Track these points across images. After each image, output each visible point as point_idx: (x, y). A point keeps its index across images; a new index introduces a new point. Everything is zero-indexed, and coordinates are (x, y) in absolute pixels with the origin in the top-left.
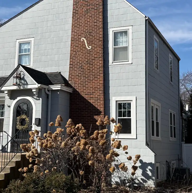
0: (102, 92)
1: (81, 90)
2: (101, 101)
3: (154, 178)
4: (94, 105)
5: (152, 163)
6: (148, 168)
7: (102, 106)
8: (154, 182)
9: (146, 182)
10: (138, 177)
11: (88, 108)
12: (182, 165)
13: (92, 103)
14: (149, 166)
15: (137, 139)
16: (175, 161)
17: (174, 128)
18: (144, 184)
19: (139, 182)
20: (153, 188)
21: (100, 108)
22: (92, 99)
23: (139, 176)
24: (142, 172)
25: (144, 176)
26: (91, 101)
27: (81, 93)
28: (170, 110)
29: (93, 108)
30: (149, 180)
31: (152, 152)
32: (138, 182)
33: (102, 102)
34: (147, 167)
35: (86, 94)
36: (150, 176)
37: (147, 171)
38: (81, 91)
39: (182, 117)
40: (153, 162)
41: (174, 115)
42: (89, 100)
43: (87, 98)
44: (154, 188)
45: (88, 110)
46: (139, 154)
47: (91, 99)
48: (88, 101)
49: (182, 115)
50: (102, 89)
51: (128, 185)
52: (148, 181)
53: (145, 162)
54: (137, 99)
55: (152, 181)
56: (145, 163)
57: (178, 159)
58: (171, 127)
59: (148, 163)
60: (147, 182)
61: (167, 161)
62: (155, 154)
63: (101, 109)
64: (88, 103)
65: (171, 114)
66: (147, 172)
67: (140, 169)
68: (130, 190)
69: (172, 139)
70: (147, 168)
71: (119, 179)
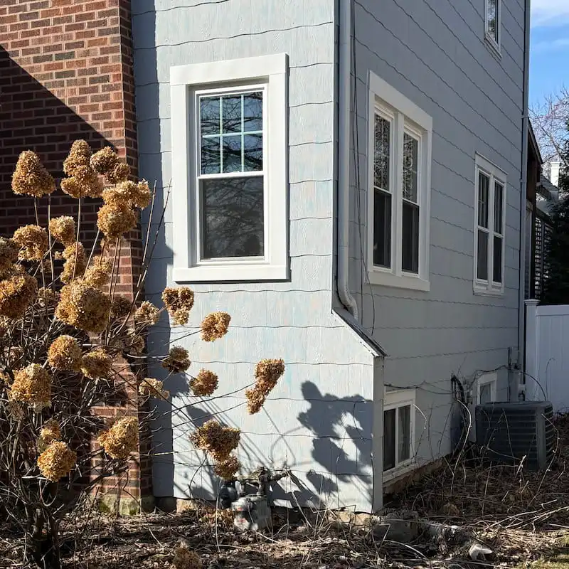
0: (113, 40)
1: (15, 36)
2: (110, 88)
3: (368, 470)
4: (78, 113)
5: (362, 398)
6: (342, 424)
7: (117, 115)
8: (369, 491)
9: (330, 487)
10: (294, 464)
11: (53, 130)
12: (521, 387)
13: (67, 104)
14: (349, 414)
15: (288, 280)
16: (493, 377)
17: (498, 242)
18: (323, 497)
19: (297, 489)
20: (363, 517)
21: (107, 130)
22: (69, 83)
23: (298, 461)
24: (314, 441)
25: (322, 463)
26: (65, 94)
27: (16, 53)
28: (478, 160)
29: (74, 128)
30: (346, 481)
31: (364, 342)
32: (295, 488)
33: (116, 96)
34: (337, 419)
35: (37, 60)
36: (352, 462)
37: (337, 438)
38: (14, 45)
39: (535, 205)
40: (368, 395)
41: (499, 188)
42: (55, 91)
43: (45, 77)
44: (368, 516)
45: (50, 139)
46: (274, 357)
47: (62, 84)
48: (50, 94)
49: (532, 199)
50: (113, 22)
51: (243, 507)
52: (341, 485)
53: (328, 395)
54: (291, 70)
55: (361, 487)
56: (330, 399)
57: (507, 365)
58: (483, 237)
59: (340, 396)
60: (337, 490)
61: (454, 379)
62: (376, 355)
63: (110, 134)
64: (48, 103)
65: (484, 180)
66: (336, 442)
67: (306, 429)
68: (250, 528)
69: (486, 287)
70: (336, 422)
71: (207, 477)
